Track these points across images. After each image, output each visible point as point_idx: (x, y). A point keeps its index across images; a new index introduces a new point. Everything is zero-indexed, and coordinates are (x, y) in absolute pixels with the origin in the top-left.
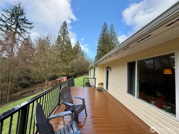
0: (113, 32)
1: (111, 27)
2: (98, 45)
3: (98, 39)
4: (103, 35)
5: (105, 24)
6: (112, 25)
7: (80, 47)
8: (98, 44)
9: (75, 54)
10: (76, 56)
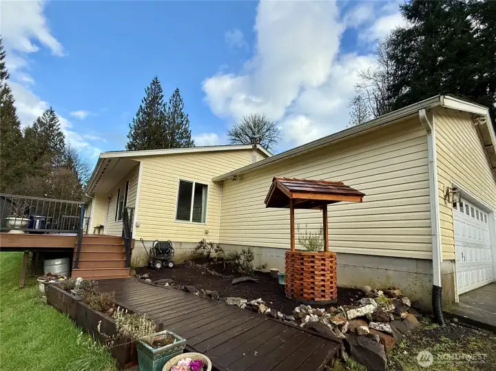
0: (178, 112)
1: (174, 96)
2: (129, 140)
3: (132, 124)
4: (149, 115)
5: (155, 82)
6: (177, 91)
7: (60, 134)
8: (128, 137)
9: (36, 159)
10: (37, 163)
